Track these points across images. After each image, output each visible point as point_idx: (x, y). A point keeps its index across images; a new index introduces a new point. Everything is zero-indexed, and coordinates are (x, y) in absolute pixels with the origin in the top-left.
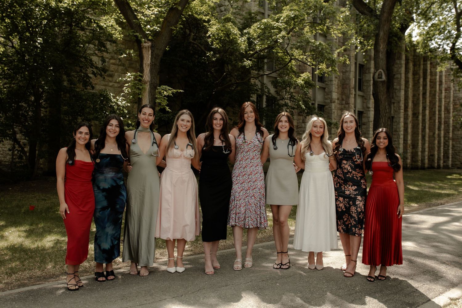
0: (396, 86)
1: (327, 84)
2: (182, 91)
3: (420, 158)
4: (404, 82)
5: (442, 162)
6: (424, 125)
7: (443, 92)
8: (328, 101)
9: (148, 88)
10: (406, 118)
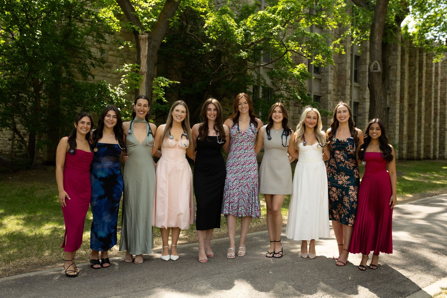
0: (391, 77)
1: (323, 76)
2: (179, 82)
3: (415, 149)
4: (400, 74)
5: (438, 153)
6: (420, 116)
7: (439, 83)
8: (324, 92)
9: (145, 79)
10: (402, 109)
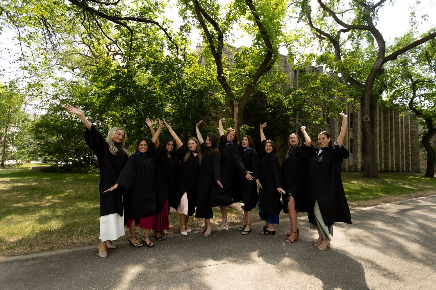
1: (331, 124)
2: (253, 128)
3: (390, 165)
4: (379, 123)
5: (405, 168)
6: (392, 147)
7: (404, 128)
8: (333, 133)
9: (236, 126)
10: (380, 143)
